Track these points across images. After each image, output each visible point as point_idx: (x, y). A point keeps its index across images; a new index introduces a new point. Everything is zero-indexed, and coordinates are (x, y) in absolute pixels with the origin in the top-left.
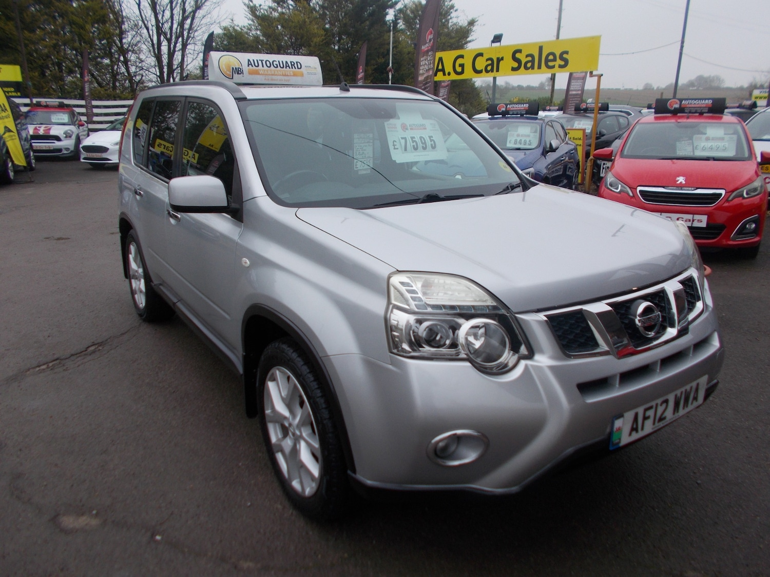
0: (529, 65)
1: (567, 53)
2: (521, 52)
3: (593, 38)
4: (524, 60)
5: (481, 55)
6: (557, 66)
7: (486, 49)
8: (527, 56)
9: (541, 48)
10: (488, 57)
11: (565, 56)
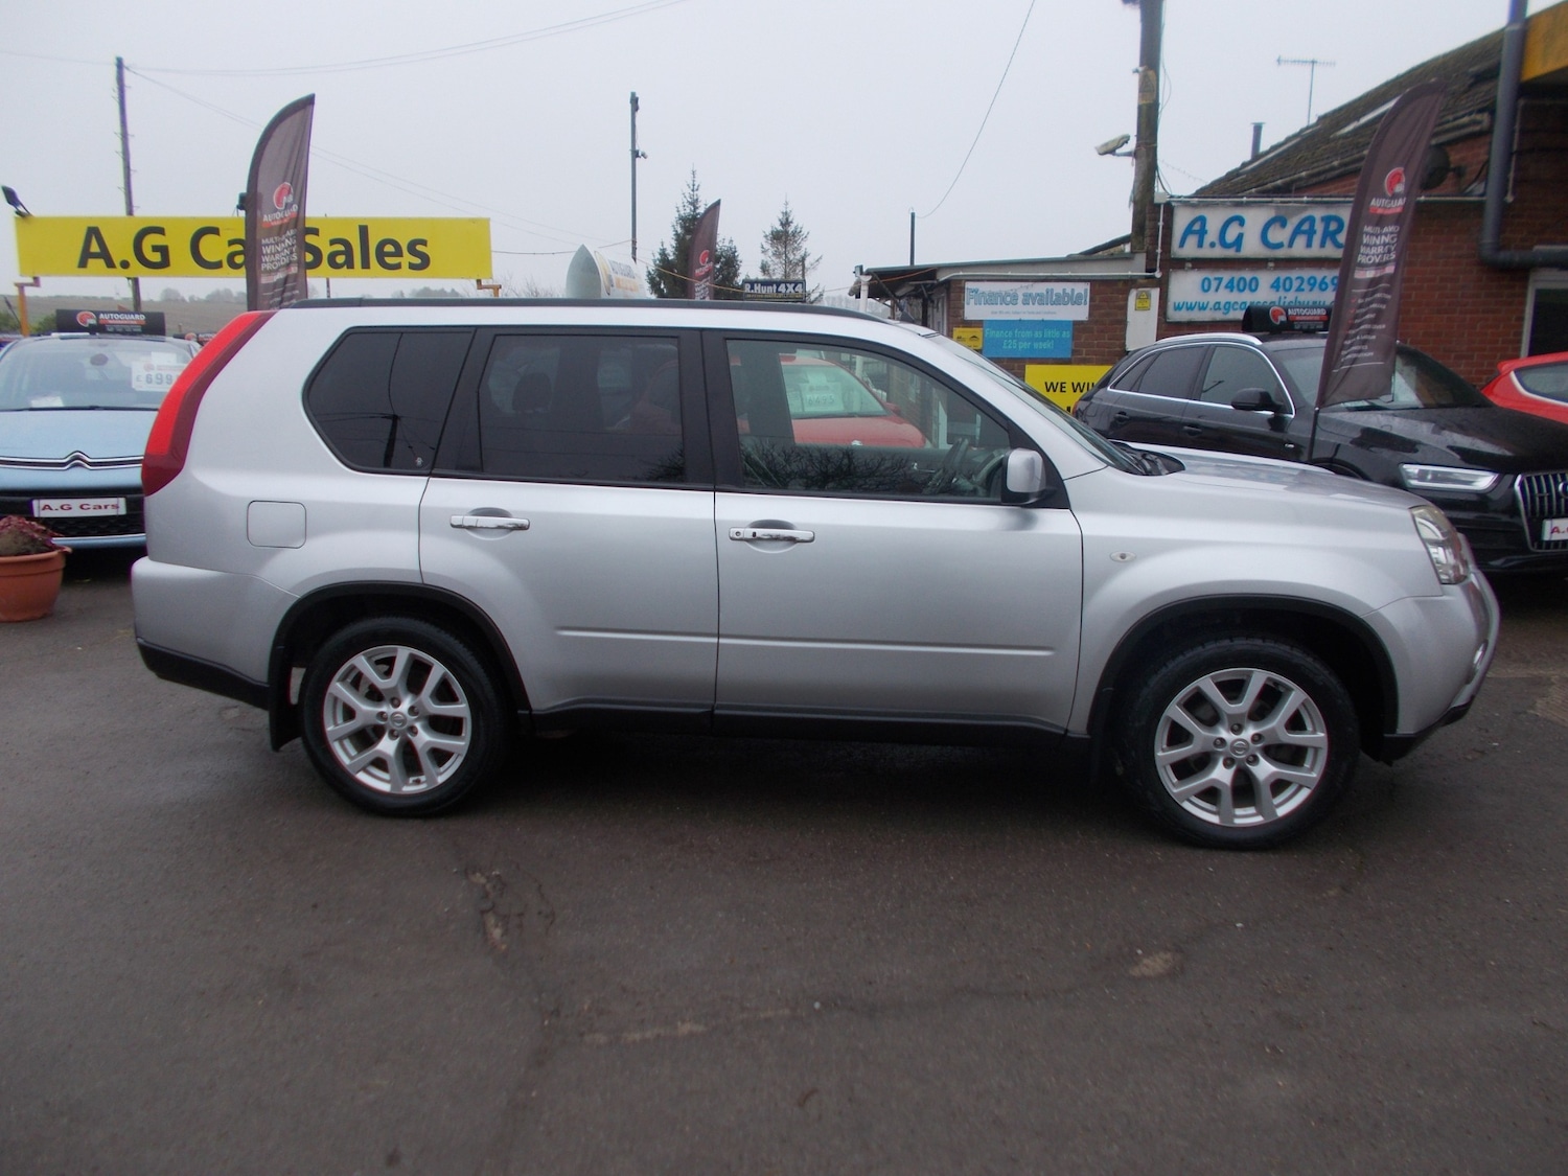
0: (340, 259)
1: (424, 243)
2: (318, 235)
3: (474, 221)
4: (326, 250)
5: (215, 231)
6: (405, 266)
7: (224, 220)
8: (333, 242)
9: (364, 231)
10: (233, 238)
11: (419, 248)
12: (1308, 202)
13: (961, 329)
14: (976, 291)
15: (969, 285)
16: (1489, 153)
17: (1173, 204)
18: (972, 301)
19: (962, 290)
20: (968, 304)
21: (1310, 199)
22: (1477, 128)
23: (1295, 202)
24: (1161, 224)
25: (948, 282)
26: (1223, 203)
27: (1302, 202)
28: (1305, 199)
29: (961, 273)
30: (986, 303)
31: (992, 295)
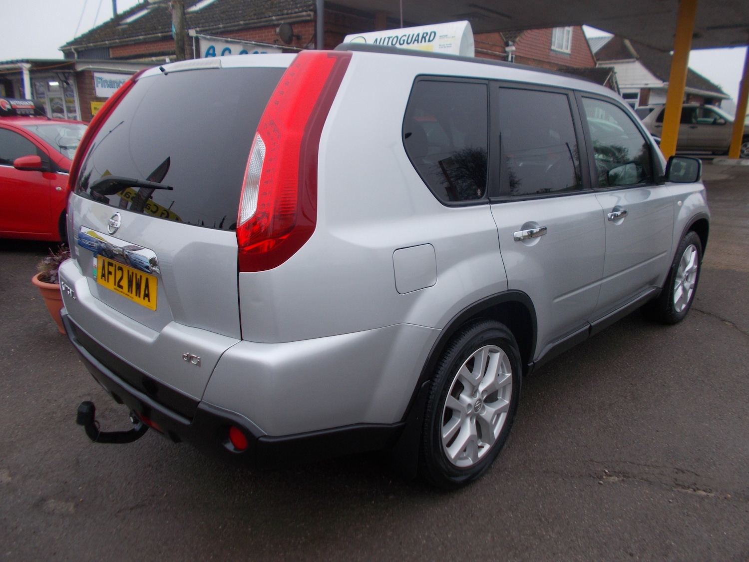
12: (254, 44)
13: (96, 103)
14: (101, 79)
15: (96, 75)
16: (315, 30)
17: (200, 38)
18: (100, 85)
19: (92, 77)
20: (98, 87)
21: (255, 43)
22: (309, 18)
23: (250, 44)
24: (194, 48)
25: (83, 72)
26: (221, 40)
27: (252, 44)
28: (253, 42)
29: (91, 67)
30: (109, 86)
31: (111, 82)
